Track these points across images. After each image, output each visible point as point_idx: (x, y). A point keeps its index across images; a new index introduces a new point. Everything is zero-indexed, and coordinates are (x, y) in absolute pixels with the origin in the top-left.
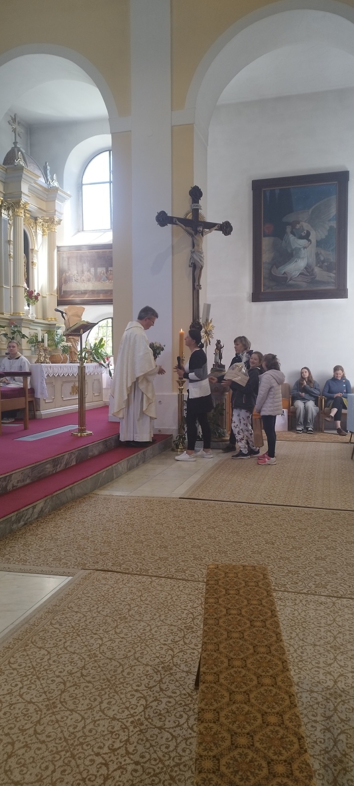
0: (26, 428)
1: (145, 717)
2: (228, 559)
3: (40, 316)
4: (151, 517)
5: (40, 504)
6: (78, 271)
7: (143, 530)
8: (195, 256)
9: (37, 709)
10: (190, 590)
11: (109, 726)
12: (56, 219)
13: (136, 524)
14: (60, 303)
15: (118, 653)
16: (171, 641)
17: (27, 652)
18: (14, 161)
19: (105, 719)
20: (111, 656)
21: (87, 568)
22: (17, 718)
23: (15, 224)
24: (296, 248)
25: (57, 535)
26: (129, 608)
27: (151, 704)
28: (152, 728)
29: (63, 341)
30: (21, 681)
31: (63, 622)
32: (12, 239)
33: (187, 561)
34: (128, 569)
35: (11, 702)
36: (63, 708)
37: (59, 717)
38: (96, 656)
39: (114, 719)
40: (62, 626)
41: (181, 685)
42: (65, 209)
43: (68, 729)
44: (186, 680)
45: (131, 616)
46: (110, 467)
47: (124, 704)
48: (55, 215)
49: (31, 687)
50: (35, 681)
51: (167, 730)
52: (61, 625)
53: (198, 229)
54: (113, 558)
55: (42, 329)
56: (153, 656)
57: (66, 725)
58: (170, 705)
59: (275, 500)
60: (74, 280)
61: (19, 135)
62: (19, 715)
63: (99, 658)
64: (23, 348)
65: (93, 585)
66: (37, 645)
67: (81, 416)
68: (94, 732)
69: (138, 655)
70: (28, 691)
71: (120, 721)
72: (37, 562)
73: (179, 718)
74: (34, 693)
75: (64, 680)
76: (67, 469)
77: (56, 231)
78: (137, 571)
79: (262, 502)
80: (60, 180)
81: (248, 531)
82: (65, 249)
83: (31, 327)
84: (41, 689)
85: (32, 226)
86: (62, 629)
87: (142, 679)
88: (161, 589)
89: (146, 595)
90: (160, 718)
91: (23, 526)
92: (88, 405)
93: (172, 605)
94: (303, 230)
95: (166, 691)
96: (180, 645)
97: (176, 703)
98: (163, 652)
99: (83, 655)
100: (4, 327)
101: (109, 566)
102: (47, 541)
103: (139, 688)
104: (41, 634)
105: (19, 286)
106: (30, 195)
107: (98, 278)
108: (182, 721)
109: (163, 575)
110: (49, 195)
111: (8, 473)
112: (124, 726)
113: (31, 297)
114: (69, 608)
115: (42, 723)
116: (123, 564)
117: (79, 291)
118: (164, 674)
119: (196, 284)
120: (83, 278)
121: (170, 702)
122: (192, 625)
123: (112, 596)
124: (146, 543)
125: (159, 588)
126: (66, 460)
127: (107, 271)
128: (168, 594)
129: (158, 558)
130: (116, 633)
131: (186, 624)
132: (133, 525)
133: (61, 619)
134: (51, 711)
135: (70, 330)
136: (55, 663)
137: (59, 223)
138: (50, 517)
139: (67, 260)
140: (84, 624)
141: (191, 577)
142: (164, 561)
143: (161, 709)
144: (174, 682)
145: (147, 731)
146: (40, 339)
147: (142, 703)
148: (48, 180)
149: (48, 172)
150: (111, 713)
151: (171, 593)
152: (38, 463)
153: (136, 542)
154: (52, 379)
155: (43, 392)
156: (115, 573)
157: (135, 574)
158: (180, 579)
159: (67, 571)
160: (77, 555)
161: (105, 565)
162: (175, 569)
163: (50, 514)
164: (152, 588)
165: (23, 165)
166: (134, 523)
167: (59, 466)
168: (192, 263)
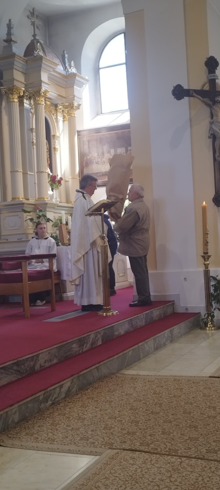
0: (53, 310)
3: (64, 200)
4: (180, 396)
5: (67, 384)
6: (98, 153)
7: (171, 410)
8: (214, 127)
12: (76, 104)
13: (164, 404)
18: (34, 52)
21: (114, 447)
23: (36, 113)
25: (84, 414)
32: (34, 127)
34: (157, 449)
42: (84, 94)
46: (136, 346)
48: (74, 100)
53: (215, 99)
54: (140, 438)
55: (66, 212)
60: (95, 163)
61: (37, 28)
65: (120, 465)
67: (106, 295)
72: (64, 441)
76: (93, 349)
77: (76, 116)
78: (166, 451)
80: (78, 67)
82: (85, 133)
83: (55, 211)
85: (53, 113)
88: (192, 470)
89: (175, 476)
91: (51, 405)
93: (203, 487)
100: (29, 212)
101: (137, 445)
102: (74, 421)
105: (42, 172)
106: (50, 83)
109: (193, 456)
110: (68, 81)
111: (35, 352)
113: (54, 181)
116: (151, 444)
117: (100, 173)
119: (217, 154)
120: (104, 159)
123: (141, 476)
124: (175, 422)
125: (189, 469)
126: (91, 340)
127: (127, 151)
128: (198, 475)
129: (187, 438)
132: (161, 404)
137: (79, 107)
138: (78, 396)
139: (87, 143)
142: (194, 441)
148: (66, 67)
149: (66, 60)
151: (202, 474)
152: (65, 343)
153: (165, 422)
156: (143, 453)
157: (163, 454)
158: (212, 460)
159: (94, 450)
160: (104, 434)
161: (132, 445)
162: (206, 450)
163: (77, 394)
164: (182, 469)
165: (42, 55)
166: (162, 402)
167: (85, 346)
168: (211, 134)
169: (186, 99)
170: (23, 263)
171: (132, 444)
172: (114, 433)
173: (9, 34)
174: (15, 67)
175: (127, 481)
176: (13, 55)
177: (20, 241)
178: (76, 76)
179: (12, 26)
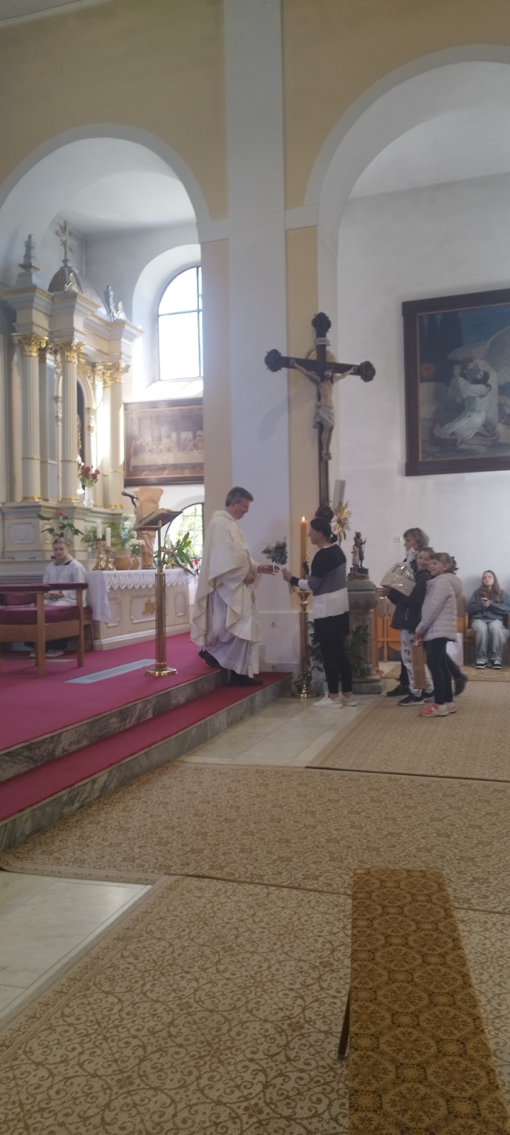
0: (80, 665)
1: (265, 1102)
2: (381, 860)
3: (100, 502)
4: (265, 796)
5: (102, 777)
6: (153, 437)
7: (253, 816)
8: (321, 412)
9: (105, 1086)
10: (326, 906)
11: (212, 1114)
12: (123, 365)
13: (243, 807)
14: (128, 483)
15: (223, 1002)
16: (301, 984)
17: (89, 999)
18: (64, 285)
19: (205, 1103)
20: (211, 1007)
21: (173, 872)
22: (76, 1099)
23: (65, 374)
24: (469, 396)
25: (127, 822)
26: (236, 933)
27: (274, 1082)
28: (277, 1118)
29: (133, 537)
30: (80, 1043)
31: (139, 954)
32: (60, 394)
33: (320, 862)
34: (233, 874)
35: (67, 1074)
36: (143, 1086)
37: (137, 1099)
38: (190, 1007)
39: (219, 1103)
40: (138, 959)
41: (318, 1052)
42: (135, 350)
43: (151, 1117)
44: (325, 1045)
45: (239, 946)
46: (203, 721)
47: (232, 1079)
48: (120, 359)
49: (95, 1052)
50: (101, 1044)
51: (298, 1121)
52: (136, 958)
53: (325, 373)
54: (210, 858)
55: (103, 521)
56: (275, 1007)
57: (149, 1111)
58: (302, 1083)
59: (449, 769)
60: (147, 451)
61: (70, 250)
62: (79, 1095)
63: (193, 1009)
64: (76, 548)
65: (182, 899)
66: (103, 988)
67: (159, 646)
68: (189, 1122)
69: (251, 1005)
70: (91, 1058)
71: (228, 1107)
72: (100, 863)
73: (316, 1103)
74: (100, 1061)
75: (143, 1042)
76: (141, 724)
77: (122, 382)
78: (246, 878)
79: (429, 773)
80: (128, 310)
81: (410, 817)
82: (135, 407)
83: (87, 519)
84: (110, 1056)
85: (89, 375)
86: (138, 965)
87: (259, 1041)
88: (282, 905)
89: (261, 913)
90: (288, 1104)
91: (78, 809)
92: (169, 630)
93: (300, 929)
94: (479, 371)
95: (295, 1061)
96: (313, 991)
97: (312, 1080)
98: (289, 1001)
99: (170, 1004)
100: (49, 519)
101: (205, 869)
102: (113, 832)
103: (255, 1057)
104: (108, 972)
105: (70, 461)
106: (86, 333)
107: (182, 447)
108: (321, 1108)
109: (285, 884)
110: (113, 332)
111: (56, 730)
112: (234, 1115)
113: (88, 476)
114: (148, 933)
115: (112, 1108)
116: (225, 867)
117: (154, 465)
118: (292, 1035)
119: (324, 452)
120: (161, 447)
121: (301, 1079)
122: (332, 960)
123: (211, 915)
124: (258, 834)
125: (280, 903)
126: (138, 711)
127: (195, 436)
128: (293, 913)
129: (276, 858)
130: (218, 971)
131: (321, 958)
132: (238, 807)
133: (137, 949)
134: (125, 1090)
135: (143, 522)
136: (128, 1017)
137: (127, 369)
138: (118, 795)
139: (138, 422)
140: (169, 957)
141: (327, 886)
142: (286, 863)
143: (289, 1089)
144: (306, 1048)
145: (268, 1124)
146: (100, 536)
147: (261, 1079)
148: (110, 311)
149: (111, 299)
150: (214, 1095)
151: (298, 911)
152: (99, 717)
153: (244, 833)
154: (118, 593)
155: (105, 612)
156: (215, 881)
157: (243, 882)
158: (311, 890)
159: (143, 876)
160: (157, 853)
161: (199, 869)
162: (303, 875)
163: (117, 792)
164: (269, 904)
165: (77, 291)
166: (239, 804)
167: (128, 720)
168: (317, 422)
169: (284, 371)
170: (39, 597)
171: (198, 867)
172: (171, 850)
173: (28, 256)
174: (35, 305)
175: (191, 922)
176: (33, 288)
177: (32, 561)
178: (124, 325)
179: (32, 245)
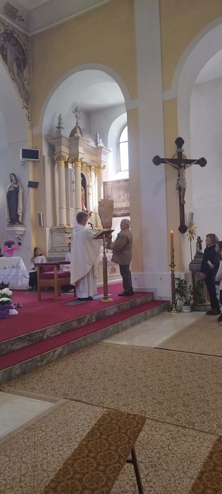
8: (180, 182)
53: (181, 165)
67: (105, 289)
110: (98, 152)
119: (182, 200)
135: (96, 235)
167: (82, 323)
168: (178, 187)
169: (162, 165)
170: (55, 267)
